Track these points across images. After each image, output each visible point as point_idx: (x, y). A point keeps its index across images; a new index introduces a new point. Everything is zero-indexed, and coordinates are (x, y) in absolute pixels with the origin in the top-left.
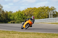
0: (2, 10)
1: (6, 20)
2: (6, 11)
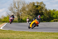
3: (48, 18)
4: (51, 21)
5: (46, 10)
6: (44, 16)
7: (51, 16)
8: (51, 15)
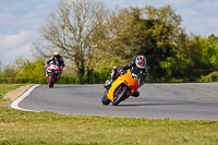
0: (180, 32)
1: (195, 68)
2: (192, 34)
3: (189, 66)
4: (203, 77)
5: (183, 37)
6: (177, 59)
7: (203, 60)
8: (200, 55)
